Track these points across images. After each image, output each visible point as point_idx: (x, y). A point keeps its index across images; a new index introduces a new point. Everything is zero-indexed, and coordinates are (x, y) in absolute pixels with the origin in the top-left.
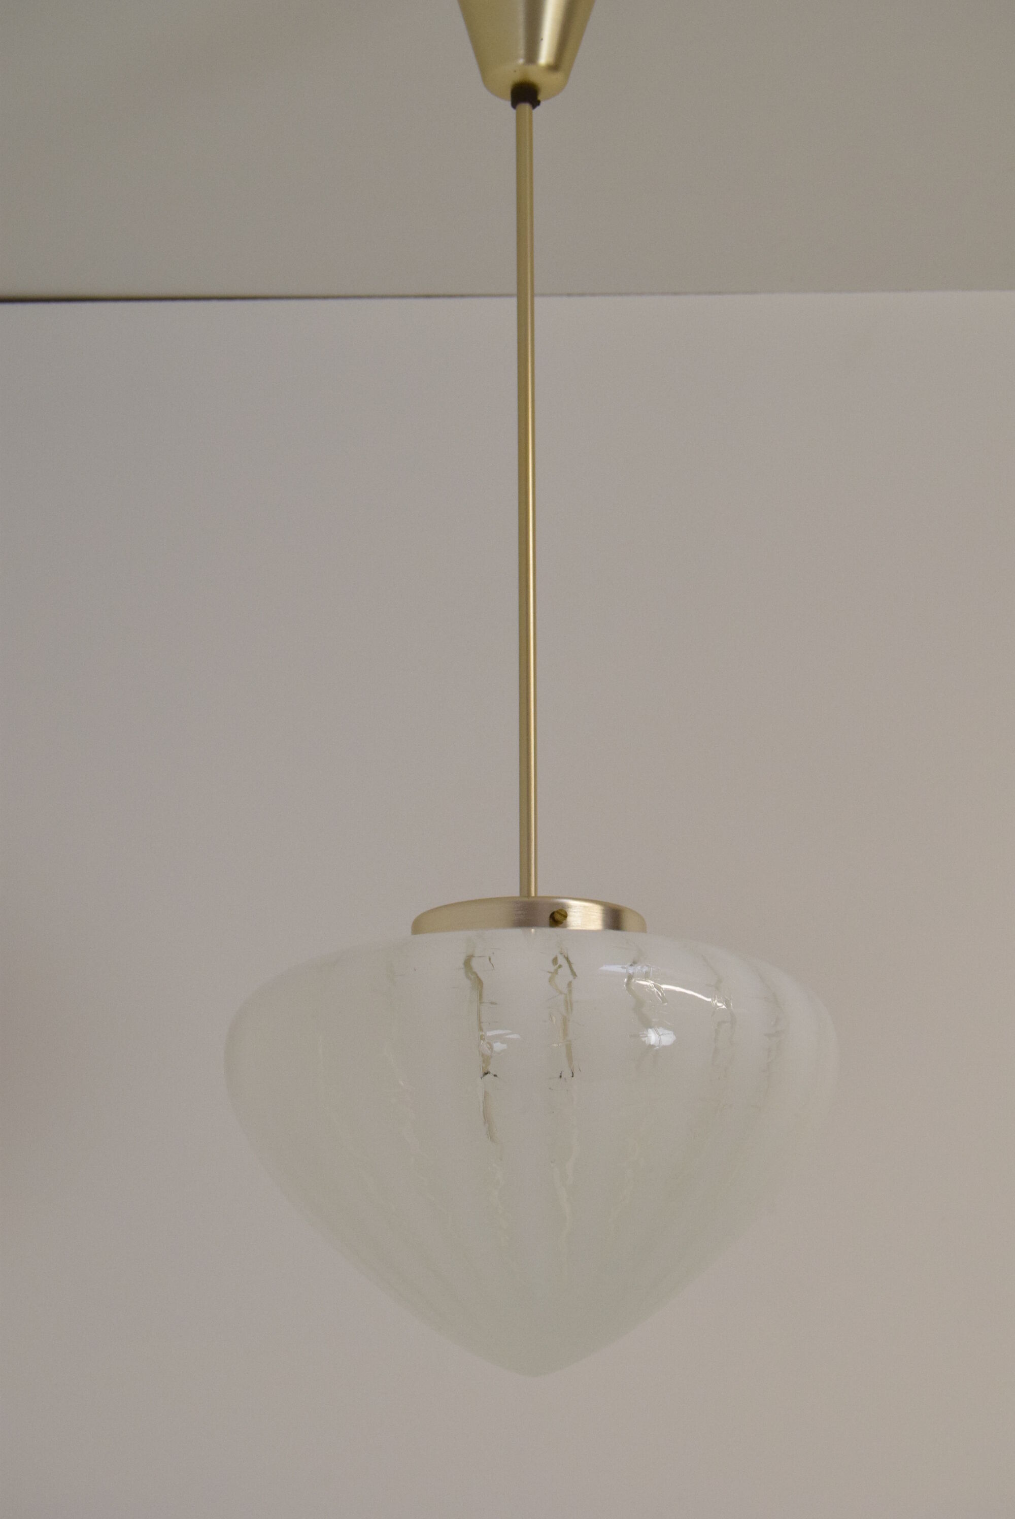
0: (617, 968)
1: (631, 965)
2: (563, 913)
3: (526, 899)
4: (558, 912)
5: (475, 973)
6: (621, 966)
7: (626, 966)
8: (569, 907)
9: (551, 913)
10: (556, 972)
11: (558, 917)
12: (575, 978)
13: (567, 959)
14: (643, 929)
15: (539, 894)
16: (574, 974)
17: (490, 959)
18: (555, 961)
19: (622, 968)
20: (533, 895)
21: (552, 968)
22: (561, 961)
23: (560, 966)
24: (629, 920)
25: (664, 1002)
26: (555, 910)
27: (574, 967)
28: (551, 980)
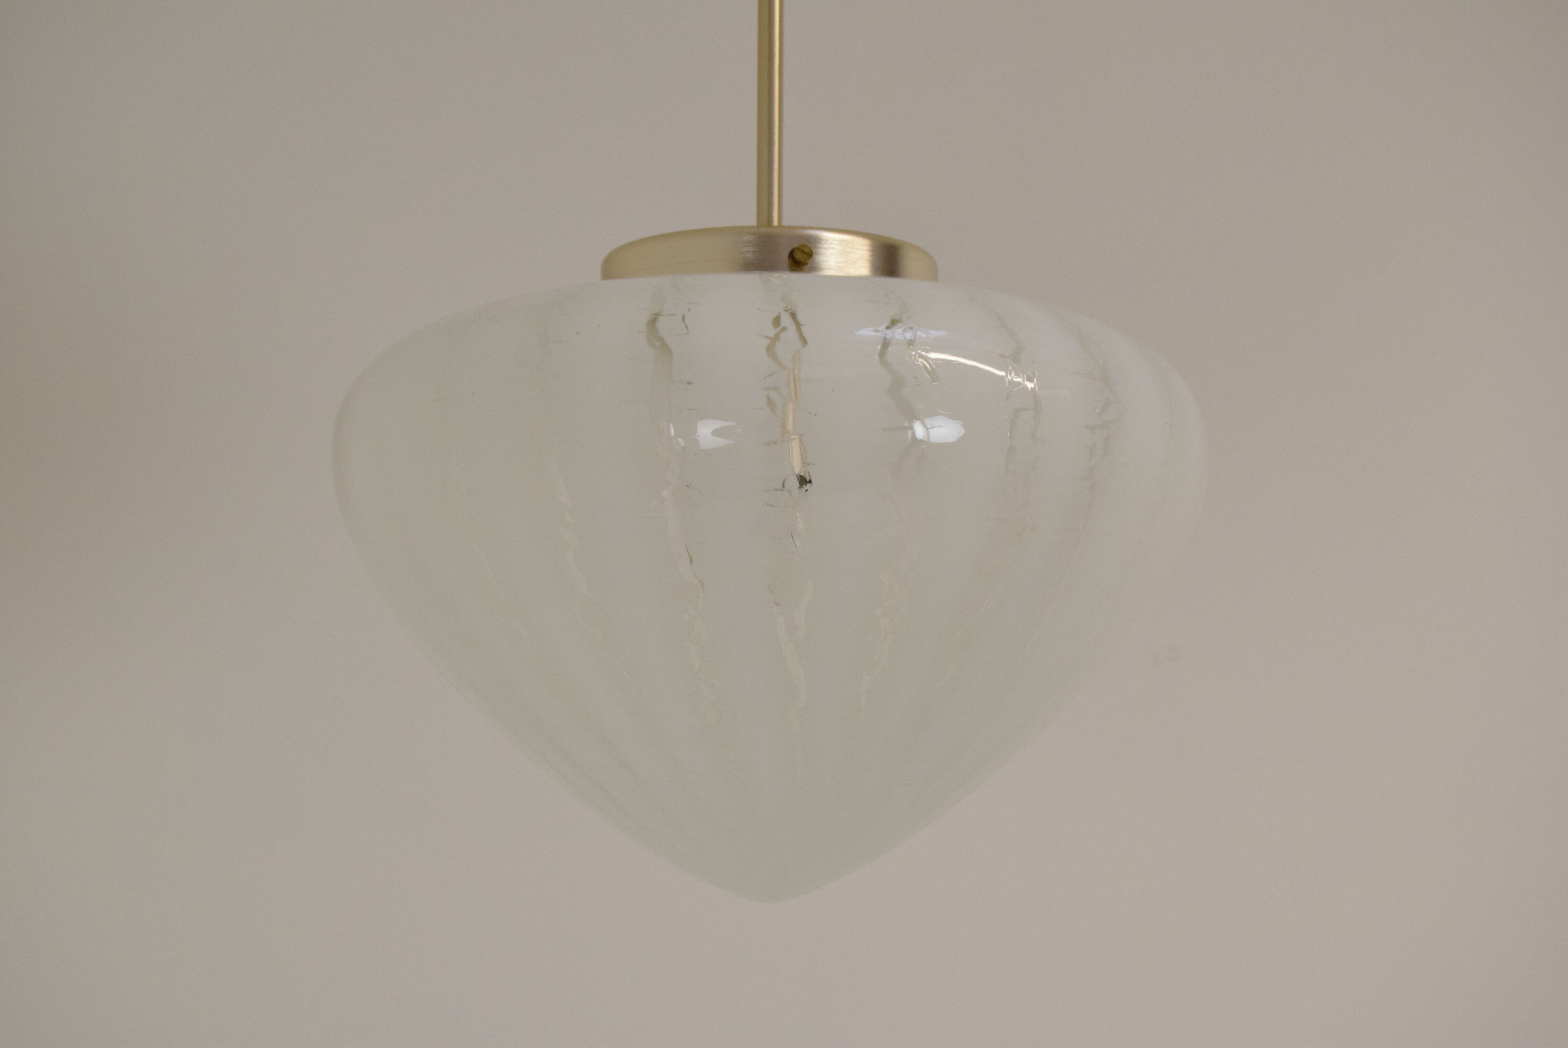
0: (867, 332)
1: (888, 328)
2: (806, 250)
3: (764, 230)
4: (798, 248)
5: (661, 339)
6: (872, 329)
7: (880, 329)
8: (816, 240)
9: (789, 250)
10: (777, 337)
11: (798, 256)
12: (804, 346)
13: (793, 316)
14: (933, 274)
15: (785, 223)
16: (804, 341)
17: (683, 318)
18: (777, 321)
19: (875, 331)
20: (776, 223)
21: (772, 332)
22: (786, 320)
23: (784, 329)
24: (910, 261)
25: (933, 381)
26: (796, 245)
27: (803, 328)
28: (770, 350)
